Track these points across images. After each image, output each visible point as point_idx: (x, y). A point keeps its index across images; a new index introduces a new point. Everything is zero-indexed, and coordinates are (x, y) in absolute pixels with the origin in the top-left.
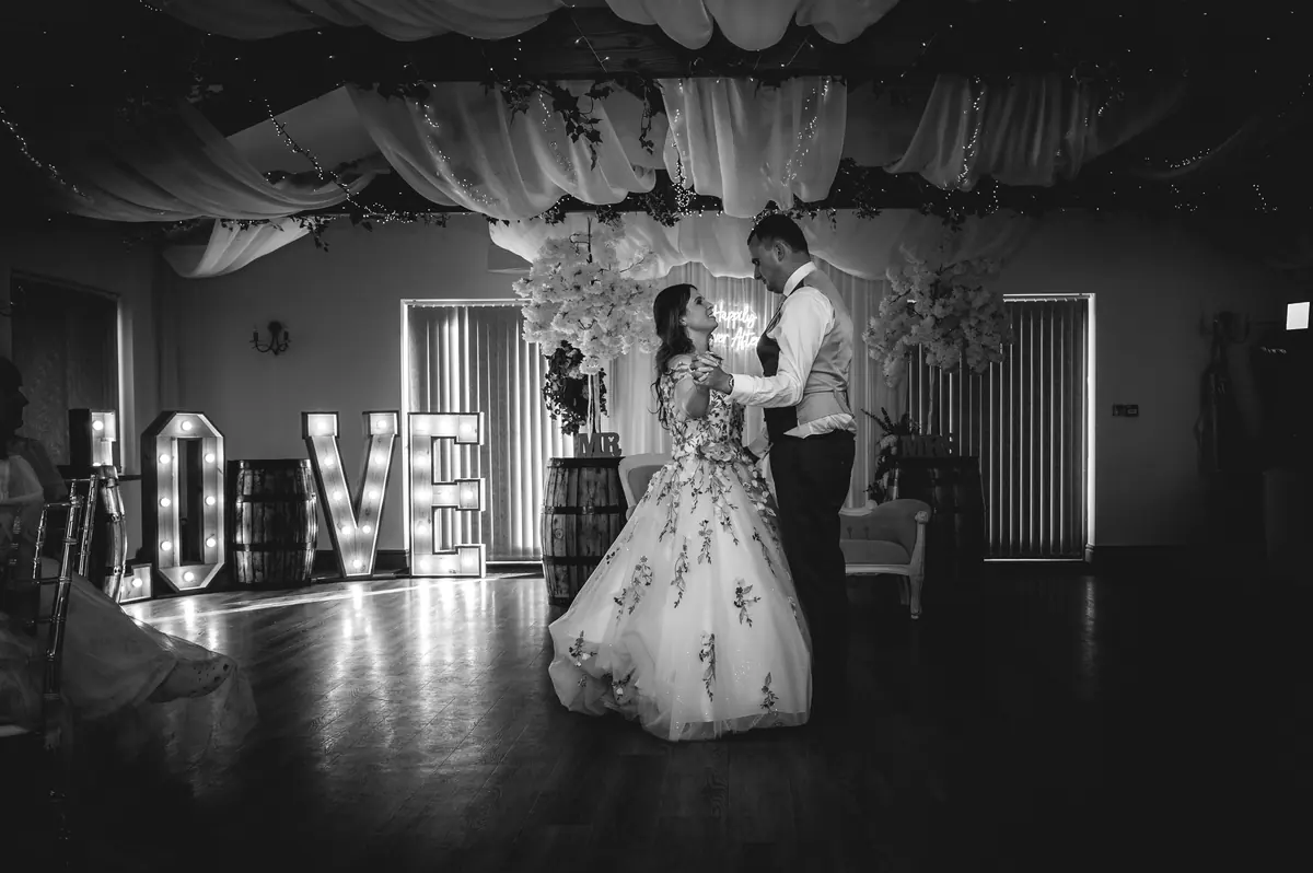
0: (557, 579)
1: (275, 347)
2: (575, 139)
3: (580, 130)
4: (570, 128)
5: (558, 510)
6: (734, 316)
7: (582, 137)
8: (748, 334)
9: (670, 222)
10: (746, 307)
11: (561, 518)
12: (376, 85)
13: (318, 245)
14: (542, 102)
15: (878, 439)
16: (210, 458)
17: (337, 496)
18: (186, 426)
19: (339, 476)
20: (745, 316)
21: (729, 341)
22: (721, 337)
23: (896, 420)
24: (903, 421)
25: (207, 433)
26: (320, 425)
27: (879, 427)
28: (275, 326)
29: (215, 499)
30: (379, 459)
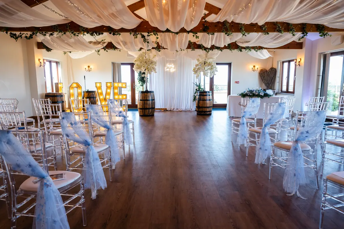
0: (141, 112)
1: (89, 70)
2: (145, 43)
3: (146, 41)
4: (144, 41)
5: (141, 100)
6: (170, 66)
7: (146, 42)
8: (173, 69)
9: (160, 51)
10: (172, 64)
11: (141, 101)
12: (112, 33)
13: (98, 54)
14: (139, 36)
15: (195, 87)
16: (79, 91)
17: (101, 97)
18: (75, 85)
19: (102, 94)
20: (172, 66)
21: (169, 70)
22: (168, 70)
23: (198, 84)
24: (199, 84)
25: (78, 86)
26: (98, 85)
27: (195, 85)
28: (89, 67)
29: (80, 98)
30: (109, 91)
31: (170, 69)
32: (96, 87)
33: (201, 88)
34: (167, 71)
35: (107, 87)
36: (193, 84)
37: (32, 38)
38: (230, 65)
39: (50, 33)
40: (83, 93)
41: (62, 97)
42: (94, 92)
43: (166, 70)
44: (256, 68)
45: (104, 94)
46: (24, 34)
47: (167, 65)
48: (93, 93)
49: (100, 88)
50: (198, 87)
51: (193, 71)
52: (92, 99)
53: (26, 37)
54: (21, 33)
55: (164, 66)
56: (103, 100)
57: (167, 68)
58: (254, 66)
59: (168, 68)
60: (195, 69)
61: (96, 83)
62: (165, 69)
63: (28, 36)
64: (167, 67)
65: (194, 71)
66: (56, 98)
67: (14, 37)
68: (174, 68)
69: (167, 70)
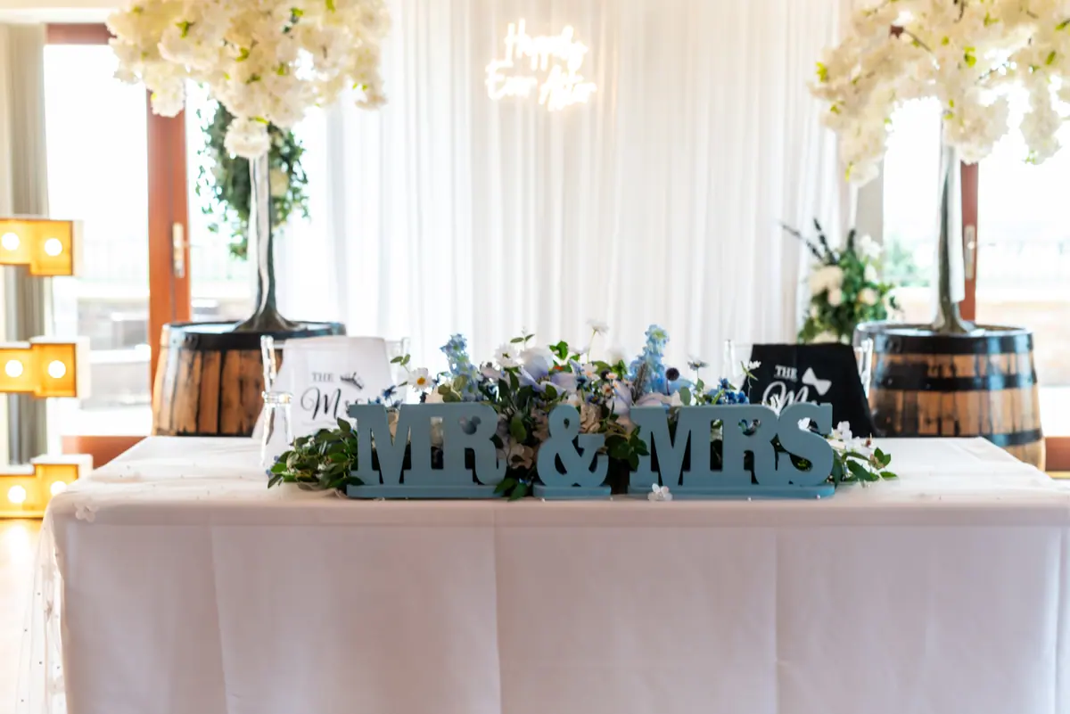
6: (546, 45)
8: (570, 79)
10: (567, 29)
15: (803, 272)
21: (536, 92)
22: (520, 87)
23: (836, 242)
24: (851, 243)
27: (805, 253)
31: (542, 76)
33: (865, 285)
34: (507, 107)
36: (778, 234)
43: (499, 85)
47: (509, 40)
50: (834, 275)
51: (816, 93)
57: (509, 72)
59: (521, 66)
60: (844, 70)
62: (490, 83)
64: (508, 63)
65: (830, 94)
68: (581, 71)
69: (502, 86)
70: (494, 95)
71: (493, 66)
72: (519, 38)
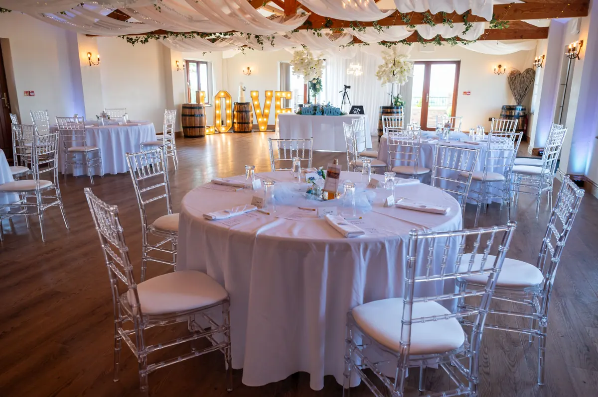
1: (248, 74)
6: (356, 66)
10: (359, 64)
16: (228, 102)
17: (258, 111)
18: (222, 94)
19: (259, 106)
20: (359, 66)
21: (354, 73)
22: (352, 72)
25: (227, 96)
26: (254, 94)
28: (248, 68)
29: (229, 112)
30: (268, 102)
31: (355, 71)
32: (251, 97)
34: (350, 75)
35: (266, 97)
37: (147, 41)
38: (458, 63)
39: (164, 35)
40: (233, 106)
41: (200, 110)
42: (247, 104)
44: (502, 69)
45: (262, 106)
46: (141, 38)
47: (350, 66)
48: (246, 106)
49: (257, 98)
52: (243, 113)
53: (141, 41)
54: (137, 37)
55: (347, 66)
56: (259, 115)
57: (350, 70)
58: (500, 66)
59: (352, 69)
60: (380, 73)
61: (251, 91)
62: (348, 72)
63: (143, 39)
66: (193, 110)
67: (130, 42)
68: (360, 70)
69: (349, 73)
70: (348, 74)
71: (348, 70)
72: (352, 66)
